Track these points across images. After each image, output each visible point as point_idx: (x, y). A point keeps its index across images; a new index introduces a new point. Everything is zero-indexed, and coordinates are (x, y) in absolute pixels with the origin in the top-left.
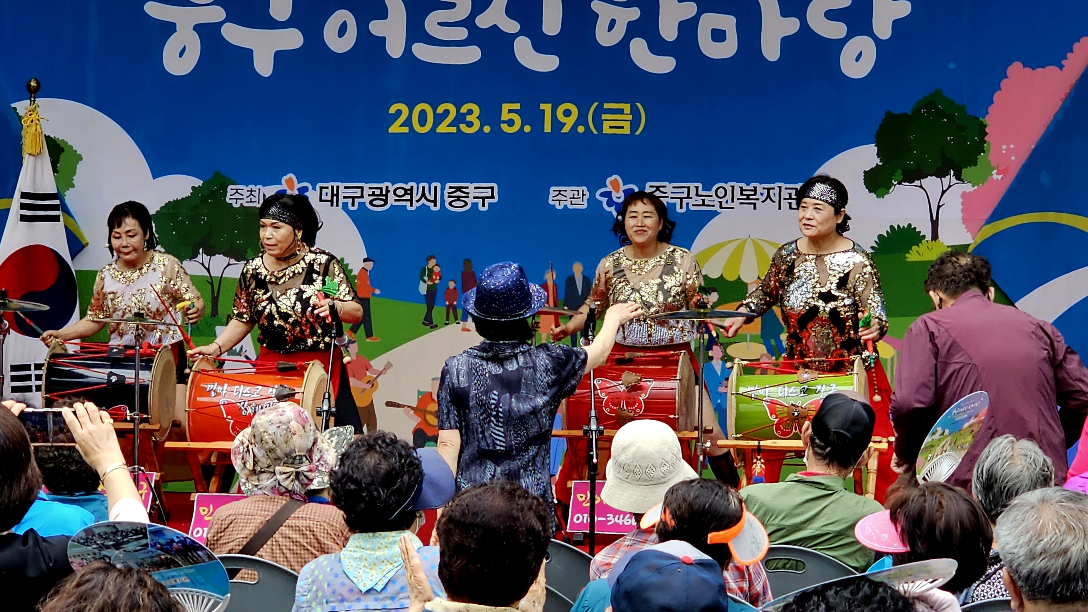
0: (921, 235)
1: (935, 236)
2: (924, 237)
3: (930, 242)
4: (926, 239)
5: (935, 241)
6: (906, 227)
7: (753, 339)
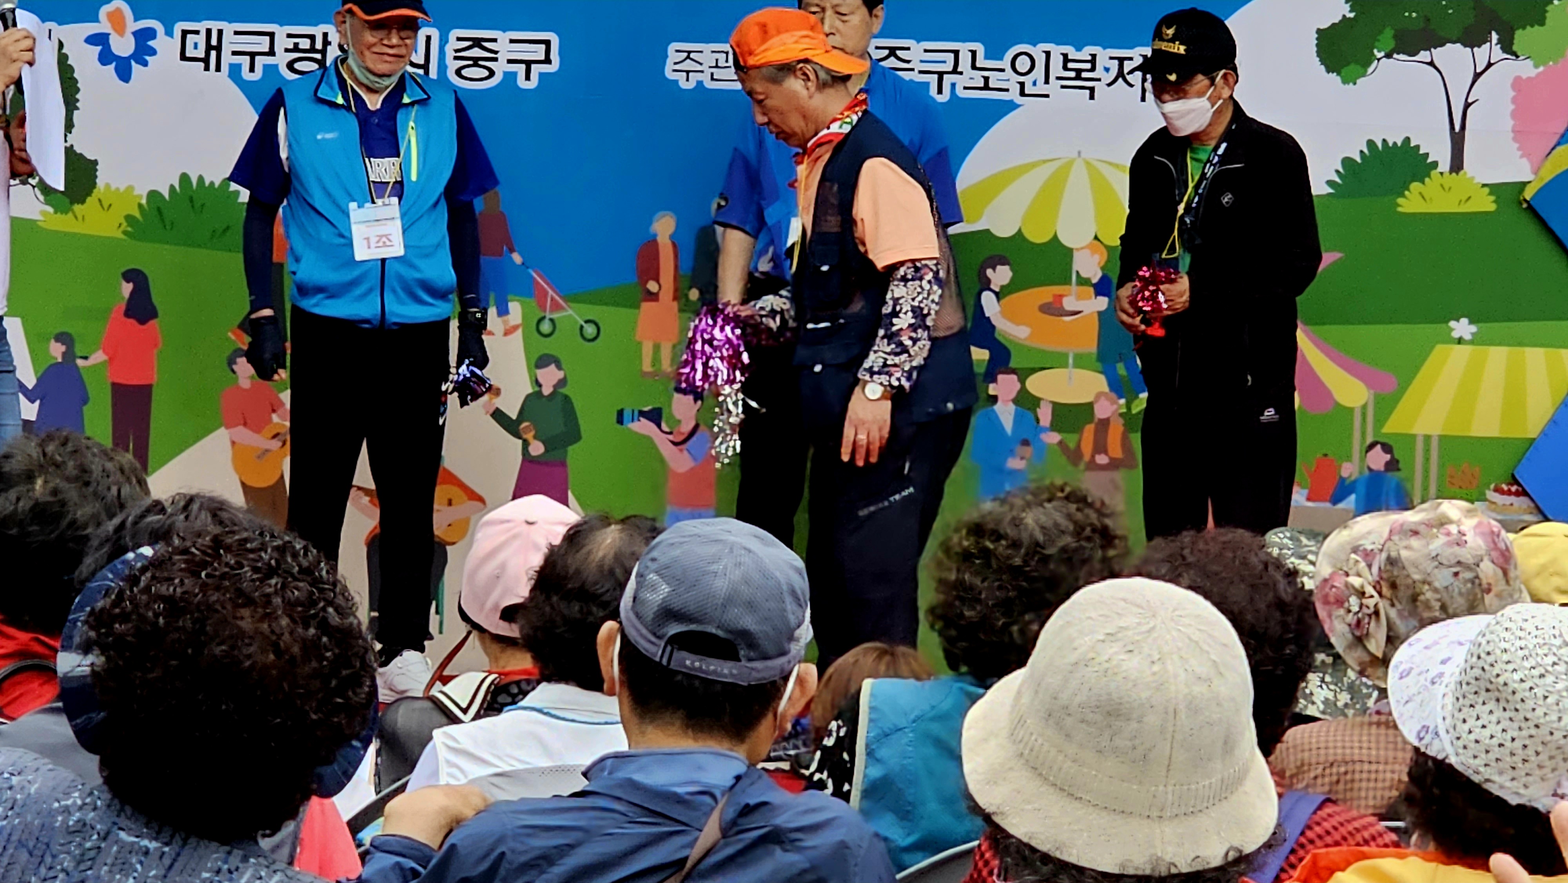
0: (1429, 160)
1: (1457, 165)
2: (1435, 164)
3: (1447, 174)
4: (1439, 169)
5: (1457, 173)
6: (1399, 144)
7: (1080, 362)
